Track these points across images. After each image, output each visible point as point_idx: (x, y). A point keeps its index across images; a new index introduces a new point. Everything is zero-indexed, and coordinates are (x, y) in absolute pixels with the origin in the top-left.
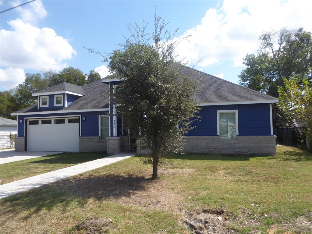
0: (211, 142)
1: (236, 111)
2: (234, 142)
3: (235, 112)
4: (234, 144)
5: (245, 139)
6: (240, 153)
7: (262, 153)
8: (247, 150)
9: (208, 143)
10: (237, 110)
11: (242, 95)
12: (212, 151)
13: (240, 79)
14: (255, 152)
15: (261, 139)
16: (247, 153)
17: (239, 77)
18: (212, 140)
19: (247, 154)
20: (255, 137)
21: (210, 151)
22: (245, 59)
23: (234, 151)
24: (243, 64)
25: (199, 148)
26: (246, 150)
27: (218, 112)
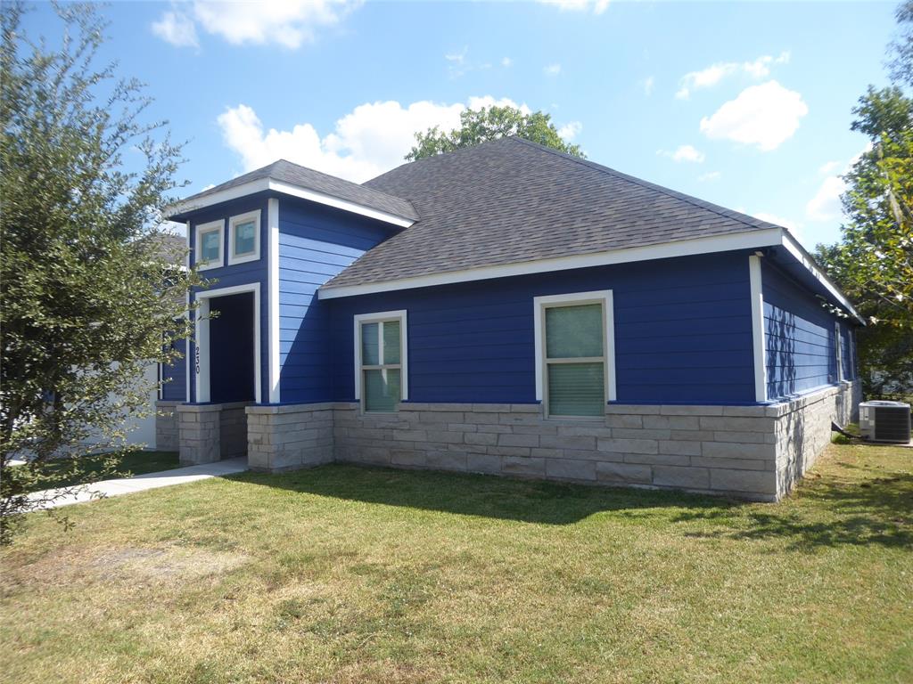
0: (508, 430)
1: (606, 296)
2: (594, 433)
3: (604, 299)
4: (596, 438)
5: (638, 420)
6: (618, 479)
7: (712, 487)
8: (648, 470)
9: (499, 434)
10: (610, 292)
11: (643, 223)
12: (513, 466)
13: (850, 186)
14: (679, 483)
15: (705, 423)
16: (645, 481)
17: (847, 182)
18: (514, 422)
19: (647, 487)
20: (681, 410)
21: (508, 466)
22: (863, 111)
23: (597, 473)
24: (853, 129)
25: (468, 453)
26: (640, 468)
27: (540, 303)
